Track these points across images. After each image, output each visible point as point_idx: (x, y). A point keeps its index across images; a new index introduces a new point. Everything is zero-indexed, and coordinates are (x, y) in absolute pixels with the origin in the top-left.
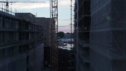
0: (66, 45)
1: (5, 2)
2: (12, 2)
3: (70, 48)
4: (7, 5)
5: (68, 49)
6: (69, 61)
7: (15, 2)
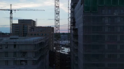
0: (64, 49)
1: (9, 10)
2: (15, 10)
3: (67, 52)
4: (11, 13)
5: (66, 53)
6: (66, 62)
7: (18, 10)
